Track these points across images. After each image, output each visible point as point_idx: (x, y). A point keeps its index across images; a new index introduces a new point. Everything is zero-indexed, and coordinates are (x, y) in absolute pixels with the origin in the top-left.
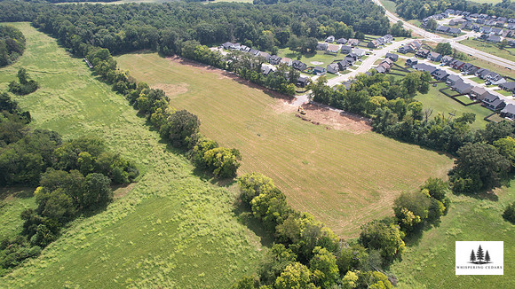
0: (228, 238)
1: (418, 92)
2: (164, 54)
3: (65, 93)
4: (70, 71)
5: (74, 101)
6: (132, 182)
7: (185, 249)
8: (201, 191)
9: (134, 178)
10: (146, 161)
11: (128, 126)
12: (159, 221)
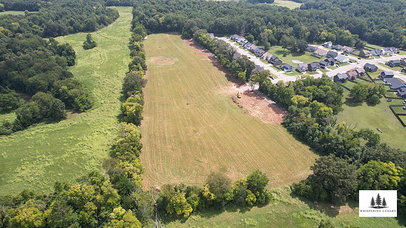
0: (93, 160)
1: (365, 104)
2: (185, 37)
3: (105, 52)
4: (120, 39)
5: (104, 57)
6: (84, 111)
7: (67, 157)
8: (109, 128)
9: (86, 109)
10: (102, 102)
11: (115, 78)
12: (72, 137)
